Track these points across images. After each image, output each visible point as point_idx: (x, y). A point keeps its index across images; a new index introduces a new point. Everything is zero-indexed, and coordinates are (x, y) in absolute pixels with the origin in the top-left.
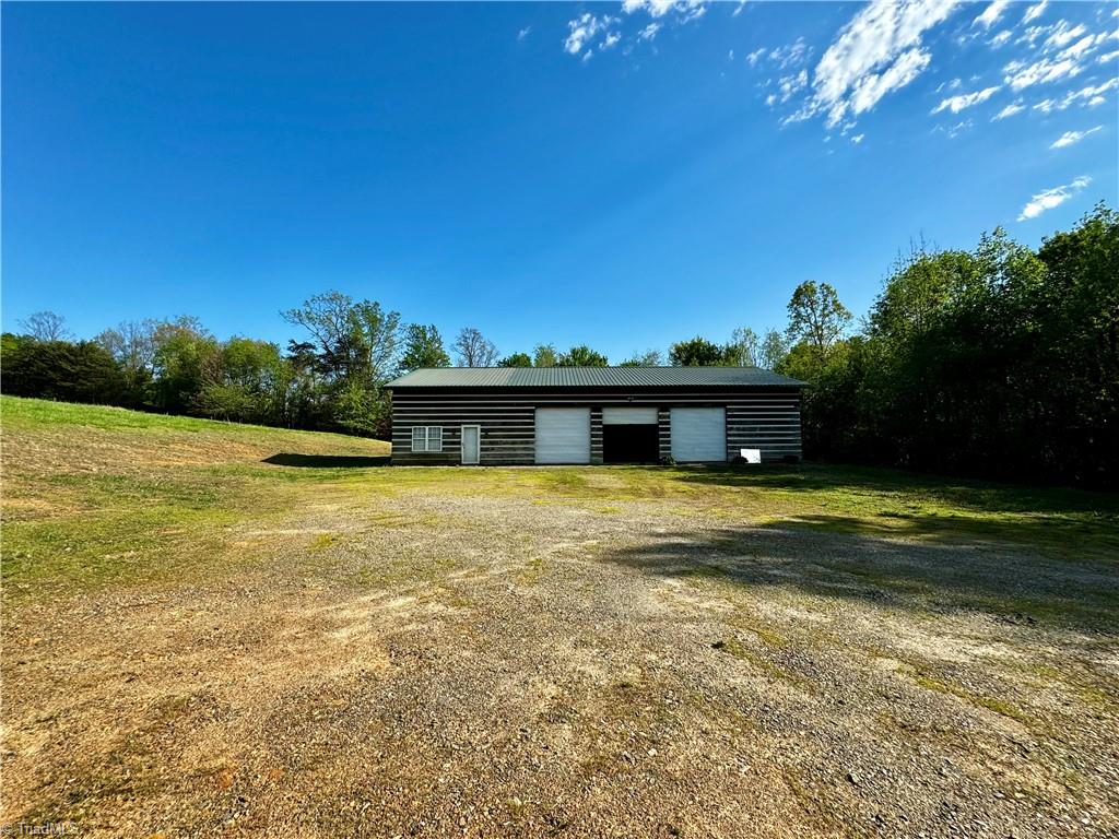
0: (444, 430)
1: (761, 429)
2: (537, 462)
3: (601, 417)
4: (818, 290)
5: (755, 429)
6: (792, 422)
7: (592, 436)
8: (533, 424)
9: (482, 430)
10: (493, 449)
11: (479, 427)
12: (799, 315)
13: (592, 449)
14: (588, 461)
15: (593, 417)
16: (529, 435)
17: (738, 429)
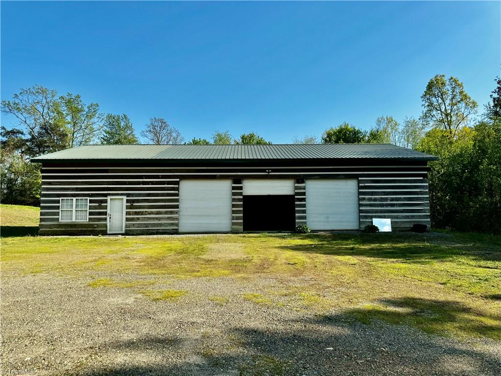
0: (91, 201)
1: (392, 200)
2: (180, 230)
3: (241, 188)
4: (447, 83)
5: (386, 199)
6: (421, 193)
7: (233, 206)
8: (177, 195)
9: (128, 201)
10: (138, 219)
11: (125, 198)
12: (431, 104)
13: (233, 218)
14: (229, 229)
15: (234, 188)
16: (174, 206)
17: (370, 200)
